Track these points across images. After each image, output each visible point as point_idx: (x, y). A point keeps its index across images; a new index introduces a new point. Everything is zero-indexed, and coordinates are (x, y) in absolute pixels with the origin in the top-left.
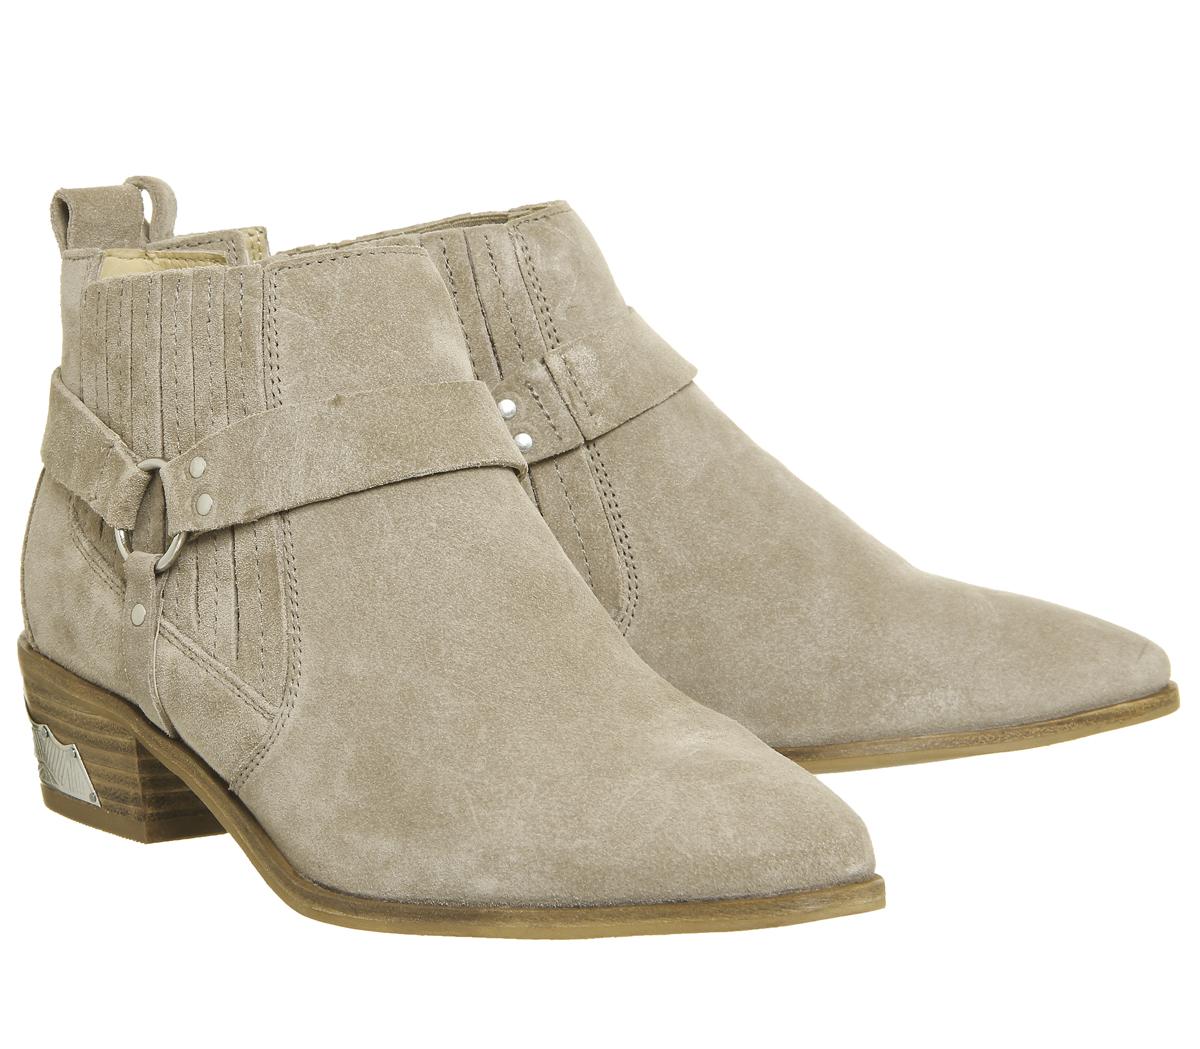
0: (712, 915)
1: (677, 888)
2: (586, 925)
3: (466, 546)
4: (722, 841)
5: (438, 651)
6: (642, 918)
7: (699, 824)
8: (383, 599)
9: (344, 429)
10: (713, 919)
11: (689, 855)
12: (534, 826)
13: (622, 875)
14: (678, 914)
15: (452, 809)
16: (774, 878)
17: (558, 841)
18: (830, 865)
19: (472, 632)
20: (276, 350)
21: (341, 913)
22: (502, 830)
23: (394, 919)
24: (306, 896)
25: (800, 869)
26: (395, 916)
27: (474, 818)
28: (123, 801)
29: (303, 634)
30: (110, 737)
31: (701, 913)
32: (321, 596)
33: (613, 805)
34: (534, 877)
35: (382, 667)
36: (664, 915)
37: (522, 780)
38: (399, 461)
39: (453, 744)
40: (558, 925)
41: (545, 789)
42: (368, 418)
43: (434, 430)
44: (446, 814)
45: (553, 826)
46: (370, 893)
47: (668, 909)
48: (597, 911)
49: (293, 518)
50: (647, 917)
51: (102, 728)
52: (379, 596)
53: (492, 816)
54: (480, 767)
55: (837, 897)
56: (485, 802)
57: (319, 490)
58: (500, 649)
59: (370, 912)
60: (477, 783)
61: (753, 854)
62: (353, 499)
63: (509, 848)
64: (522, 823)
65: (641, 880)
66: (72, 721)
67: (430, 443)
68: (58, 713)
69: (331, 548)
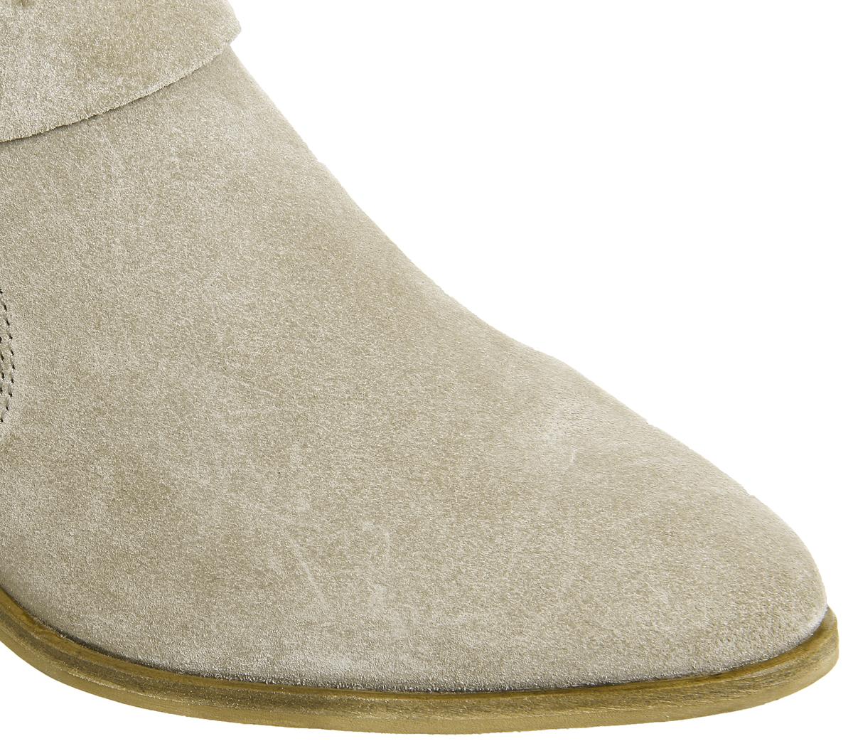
0: (648, 703)
1: (599, 669)
2: (476, 717)
4: (655, 608)
5: (211, 337)
6: (553, 709)
7: (619, 584)
8: (124, 269)
9: (39, 39)
10: (650, 707)
11: (616, 631)
12: (399, 593)
13: (527, 658)
15: (274, 563)
16: (726, 652)
17: (436, 614)
18: (792, 625)
19: (251, 307)
21: (118, 687)
22: (353, 597)
23: (200, 702)
25: (757, 637)
26: (201, 697)
27: (310, 578)
31: (634, 701)
32: (34, 267)
33: (500, 561)
34: (403, 658)
35: (137, 363)
36: (585, 705)
37: (367, 526)
38: (120, 80)
39: (258, 470)
40: (439, 717)
41: (403, 540)
42: (69, 22)
44: (267, 570)
45: (425, 593)
46: (156, 661)
47: (590, 697)
48: (493, 701)
50: (562, 707)
52: (119, 266)
53: (337, 578)
54: (304, 506)
56: (322, 558)
57: (16, 126)
58: (293, 325)
60: (304, 529)
61: (699, 625)
62: (64, 133)
63: (367, 622)
64: (382, 589)
65: (553, 663)
69: (40, 202)
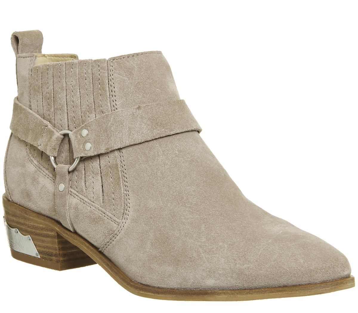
0: (297, 291)
1: (283, 281)
2: (249, 295)
3: (189, 160)
4: (299, 264)
5: (183, 198)
6: (270, 293)
7: (290, 258)
8: (160, 179)
9: (142, 118)
10: (298, 292)
11: (288, 269)
12: (228, 260)
13: (263, 277)
14: (285, 291)
15: (195, 255)
16: (319, 277)
17: (238, 265)
18: (339, 271)
19: (194, 191)
20: (114, 90)
21: (152, 294)
22: (215, 262)
23: (174, 296)
24: (137, 288)
25: (328, 273)
26: (175, 294)
27: (204, 258)
28: (50, 256)
29: (130, 193)
30: (45, 232)
31: (293, 290)
32: (136, 179)
33: (257, 252)
34: (229, 279)
35: (162, 205)
36: (279, 291)
37: (221, 244)
38: (163, 129)
39: (192, 232)
40: (239, 296)
41: (230, 247)
42: (150, 114)
43: (174, 118)
44: (193, 257)
45: (235, 260)
46: (163, 286)
47: (281, 289)
48: (254, 291)
49: (124, 151)
50: (273, 292)
51: (42, 229)
52: (159, 179)
53: (211, 257)
54: (204, 240)
55: (342, 283)
56: (208, 252)
57: (134, 140)
58: (205, 197)
59: (165, 293)
60: (204, 246)
61: (311, 268)
62: (147, 143)
63: (219, 269)
64: (223, 259)
65: (270, 279)
66: (29, 227)
67: (173, 123)
68: (23, 224)
69: (139, 161)
